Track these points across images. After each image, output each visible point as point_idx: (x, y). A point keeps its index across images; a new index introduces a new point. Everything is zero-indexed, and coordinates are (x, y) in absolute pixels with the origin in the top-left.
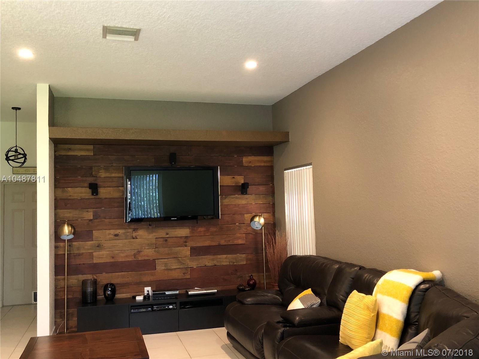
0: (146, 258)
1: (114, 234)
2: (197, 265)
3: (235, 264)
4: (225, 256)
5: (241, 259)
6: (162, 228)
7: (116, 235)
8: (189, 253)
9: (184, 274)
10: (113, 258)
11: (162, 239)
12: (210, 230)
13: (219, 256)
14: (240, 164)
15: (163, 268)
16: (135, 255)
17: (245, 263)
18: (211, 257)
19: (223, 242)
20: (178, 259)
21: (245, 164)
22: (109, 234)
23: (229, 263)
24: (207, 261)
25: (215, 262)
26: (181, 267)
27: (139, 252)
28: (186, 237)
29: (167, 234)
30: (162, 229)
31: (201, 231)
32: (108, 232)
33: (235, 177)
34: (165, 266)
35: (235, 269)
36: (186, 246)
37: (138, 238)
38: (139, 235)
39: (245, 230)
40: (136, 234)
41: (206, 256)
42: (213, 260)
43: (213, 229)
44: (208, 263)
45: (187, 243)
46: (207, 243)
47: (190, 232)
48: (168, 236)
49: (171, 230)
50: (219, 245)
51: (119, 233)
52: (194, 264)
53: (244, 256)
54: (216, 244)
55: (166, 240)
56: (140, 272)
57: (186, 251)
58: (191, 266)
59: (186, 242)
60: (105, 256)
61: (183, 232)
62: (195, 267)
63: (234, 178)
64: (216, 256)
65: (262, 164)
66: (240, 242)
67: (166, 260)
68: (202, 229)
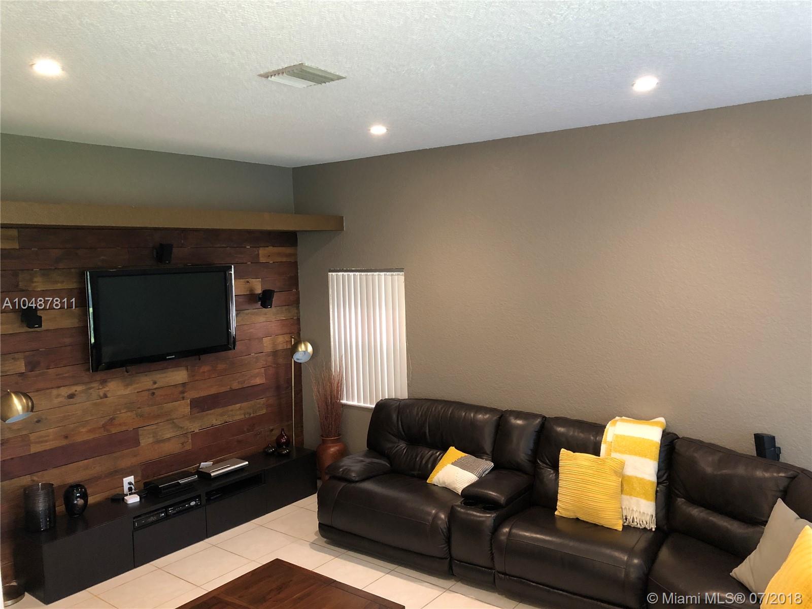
0: (124, 428)
1: (66, 395)
2: (201, 426)
3: (252, 415)
4: (238, 405)
5: (259, 406)
6: (146, 373)
7: (71, 396)
8: (188, 409)
9: (182, 444)
10: (66, 437)
11: (146, 393)
12: (218, 369)
13: (230, 408)
14: (255, 261)
15: (151, 440)
16: (104, 426)
17: (264, 411)
18: (219, 410)
19: (236, 386)
20: (173, 422)
21: (262, 260)
22: (58, 396)
23: (245, 415)
24: (214, 419)
25: (226, 418)
26: (178, 433)
27: (112, 419)
28: (184, 384)
29: (155, 383)
30: (146, 375)
31: (204, 372)
32: (55, 392)
33: (250, 280)
34: (154, 437)
35: (252, 423)
36: (183, 398)
37: (108, 396)
38: (108, 391)
39: (265, 363)
40: (105, 389)
41: (213, 411)
42: (222, 415)
43: (221, 366)
44: (216, 420)
45: (185, 394)
46: (213, 391)
47: (188, 375)
48: (155, 386)
49: (159, 376)
50: (232, 390)
51: (76, 391)
52: (195, 427)
53: (262, 401)
54: (227, 389)
55: (153, 394)
56: (114, 455)
57: (184, 407)
58: (192, 430)
59: (183, 392)
60: (51, 437)
61: (179, 376)
62: (197, 431)
63: (248, 282)
64: (225, 409)
65: (284, 259)
66: (258, 381)
67: (155, 427)
68: (205, 368)
